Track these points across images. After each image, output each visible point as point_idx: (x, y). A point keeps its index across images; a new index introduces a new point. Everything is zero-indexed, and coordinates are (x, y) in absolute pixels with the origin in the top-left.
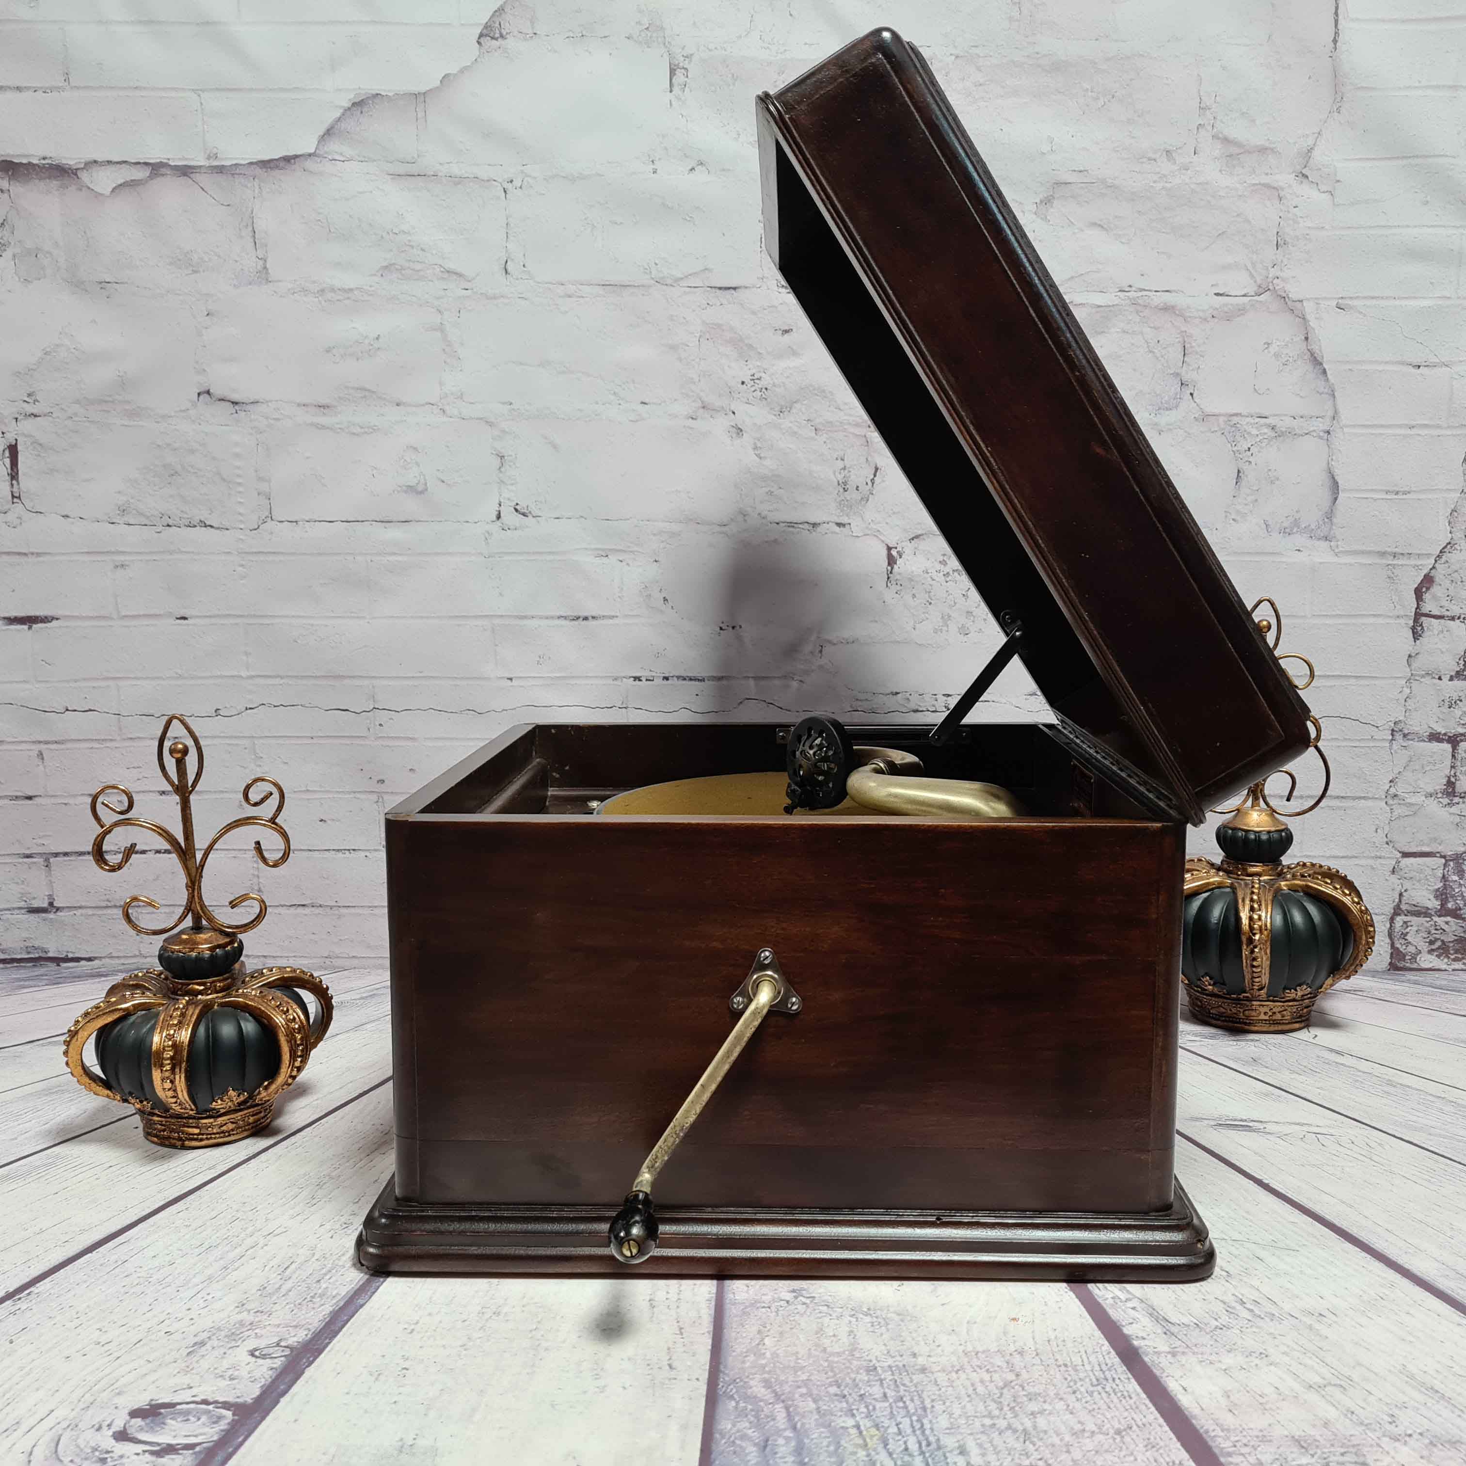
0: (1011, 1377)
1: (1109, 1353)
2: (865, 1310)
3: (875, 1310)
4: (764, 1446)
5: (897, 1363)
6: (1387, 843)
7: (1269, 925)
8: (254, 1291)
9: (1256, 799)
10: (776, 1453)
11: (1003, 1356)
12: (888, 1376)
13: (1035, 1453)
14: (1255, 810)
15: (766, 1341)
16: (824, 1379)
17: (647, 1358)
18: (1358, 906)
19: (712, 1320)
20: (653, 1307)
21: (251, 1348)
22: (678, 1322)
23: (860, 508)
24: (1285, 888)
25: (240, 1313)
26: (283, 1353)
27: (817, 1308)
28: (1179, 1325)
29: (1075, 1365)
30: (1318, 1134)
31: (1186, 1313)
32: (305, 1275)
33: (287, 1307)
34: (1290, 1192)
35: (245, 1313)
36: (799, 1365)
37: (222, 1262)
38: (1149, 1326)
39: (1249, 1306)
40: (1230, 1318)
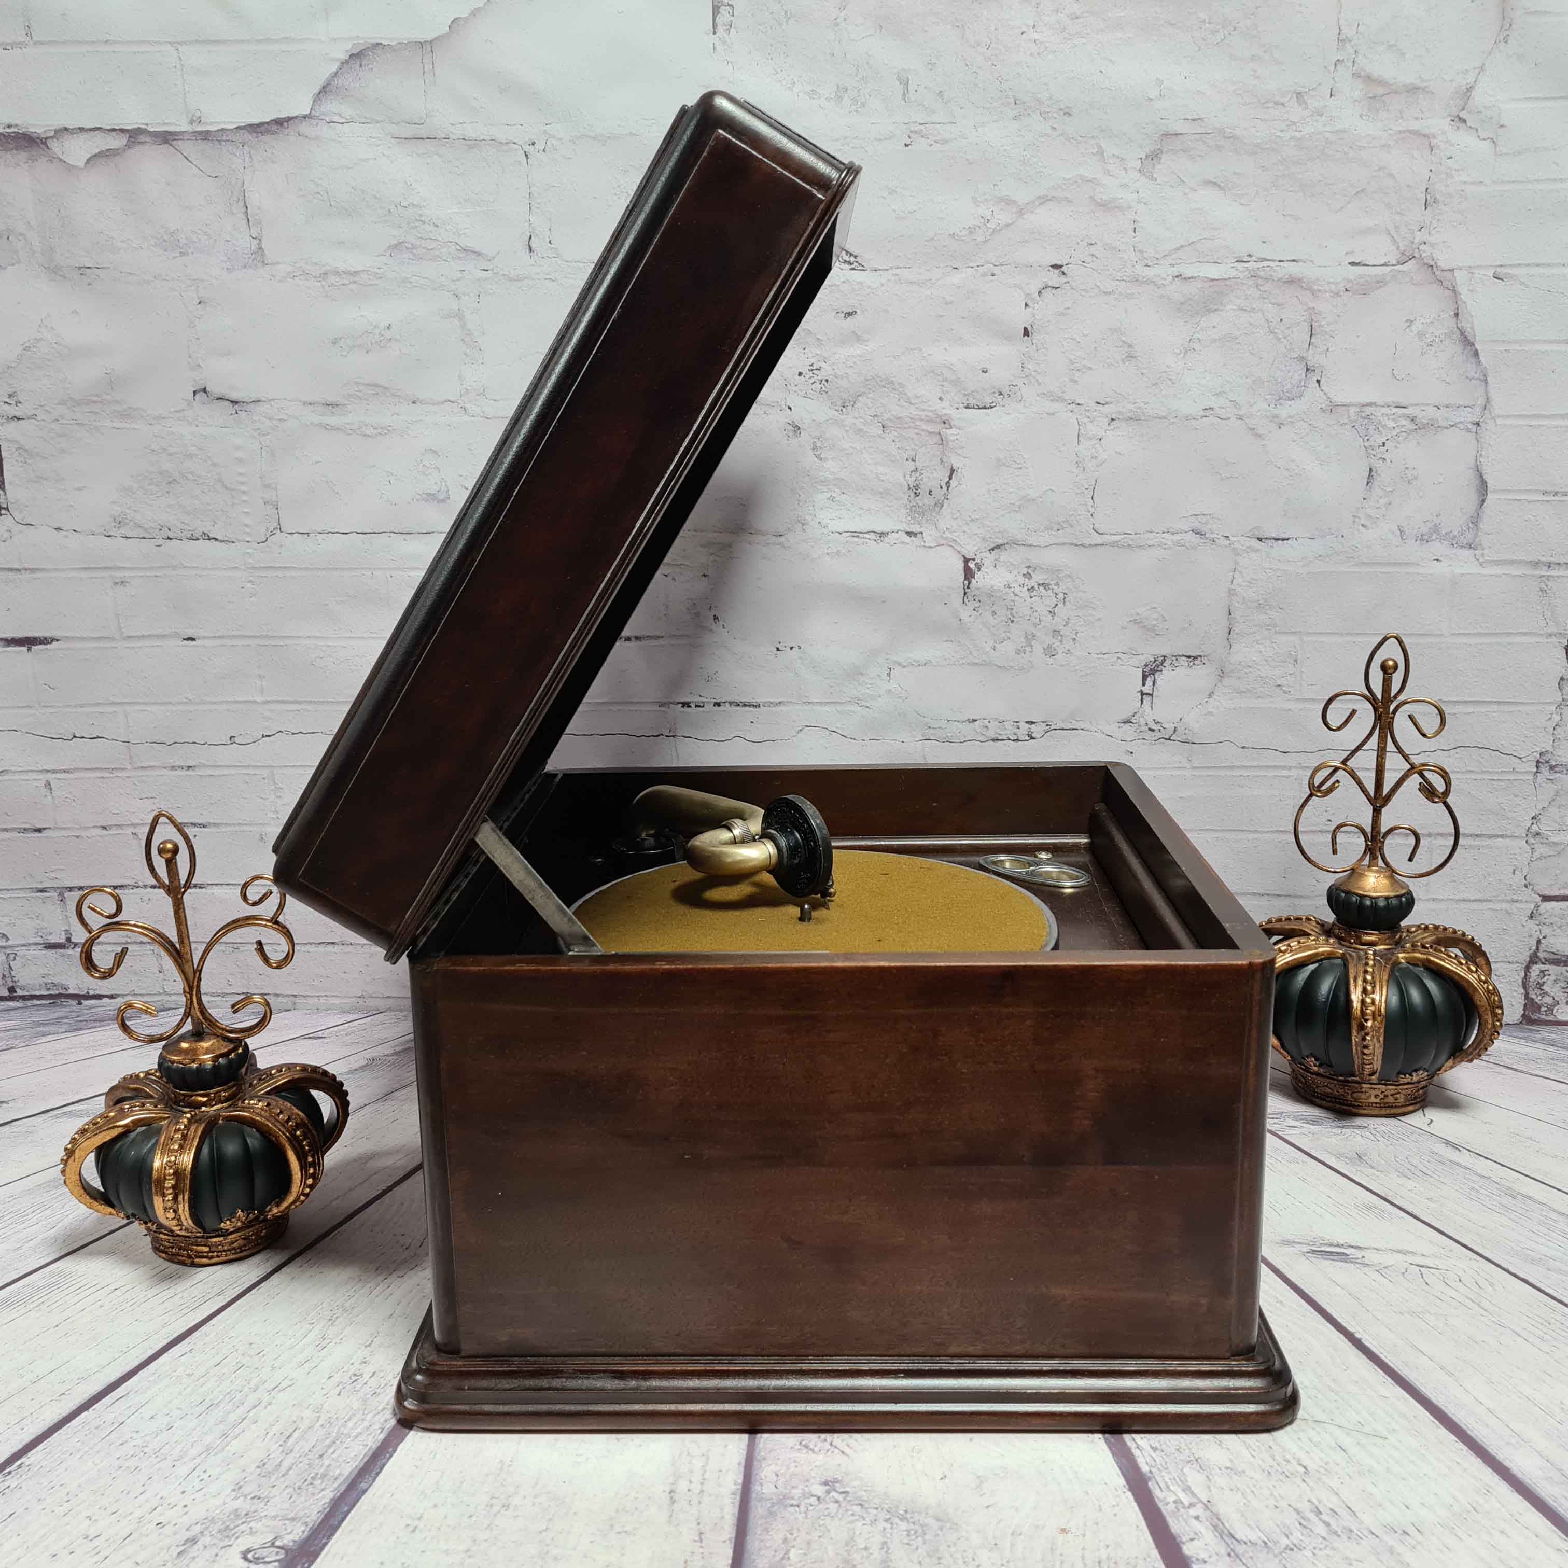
2: (902, 1512)
3: (912, 1511)
6: (1526, 886)
7: (1383, 1010)
8: (253, 1468)
9: (1374, 858)
14: (1373, 872)
15: (792, 1553)
18: (1485, 986)
19: (735, 1522)
20: (673, 1501)
21: (244, 1548)
22: (699, 1524)
23: (934, 514)
24: (1403, 961)
25: (236, 1498)
26: (278, 1558)
27: (849, 1508)
28: (1245, 1543)
30: (1422, 1266)
31: (1254, 1526)
32: (307, 1446)
33: (287, 1492)
34: (1384, 1352)
35: (242, 1499)
37: (222, 1427)
38: (1212, 1543)
39: (1325, 1517)
40: (1302, 1535)
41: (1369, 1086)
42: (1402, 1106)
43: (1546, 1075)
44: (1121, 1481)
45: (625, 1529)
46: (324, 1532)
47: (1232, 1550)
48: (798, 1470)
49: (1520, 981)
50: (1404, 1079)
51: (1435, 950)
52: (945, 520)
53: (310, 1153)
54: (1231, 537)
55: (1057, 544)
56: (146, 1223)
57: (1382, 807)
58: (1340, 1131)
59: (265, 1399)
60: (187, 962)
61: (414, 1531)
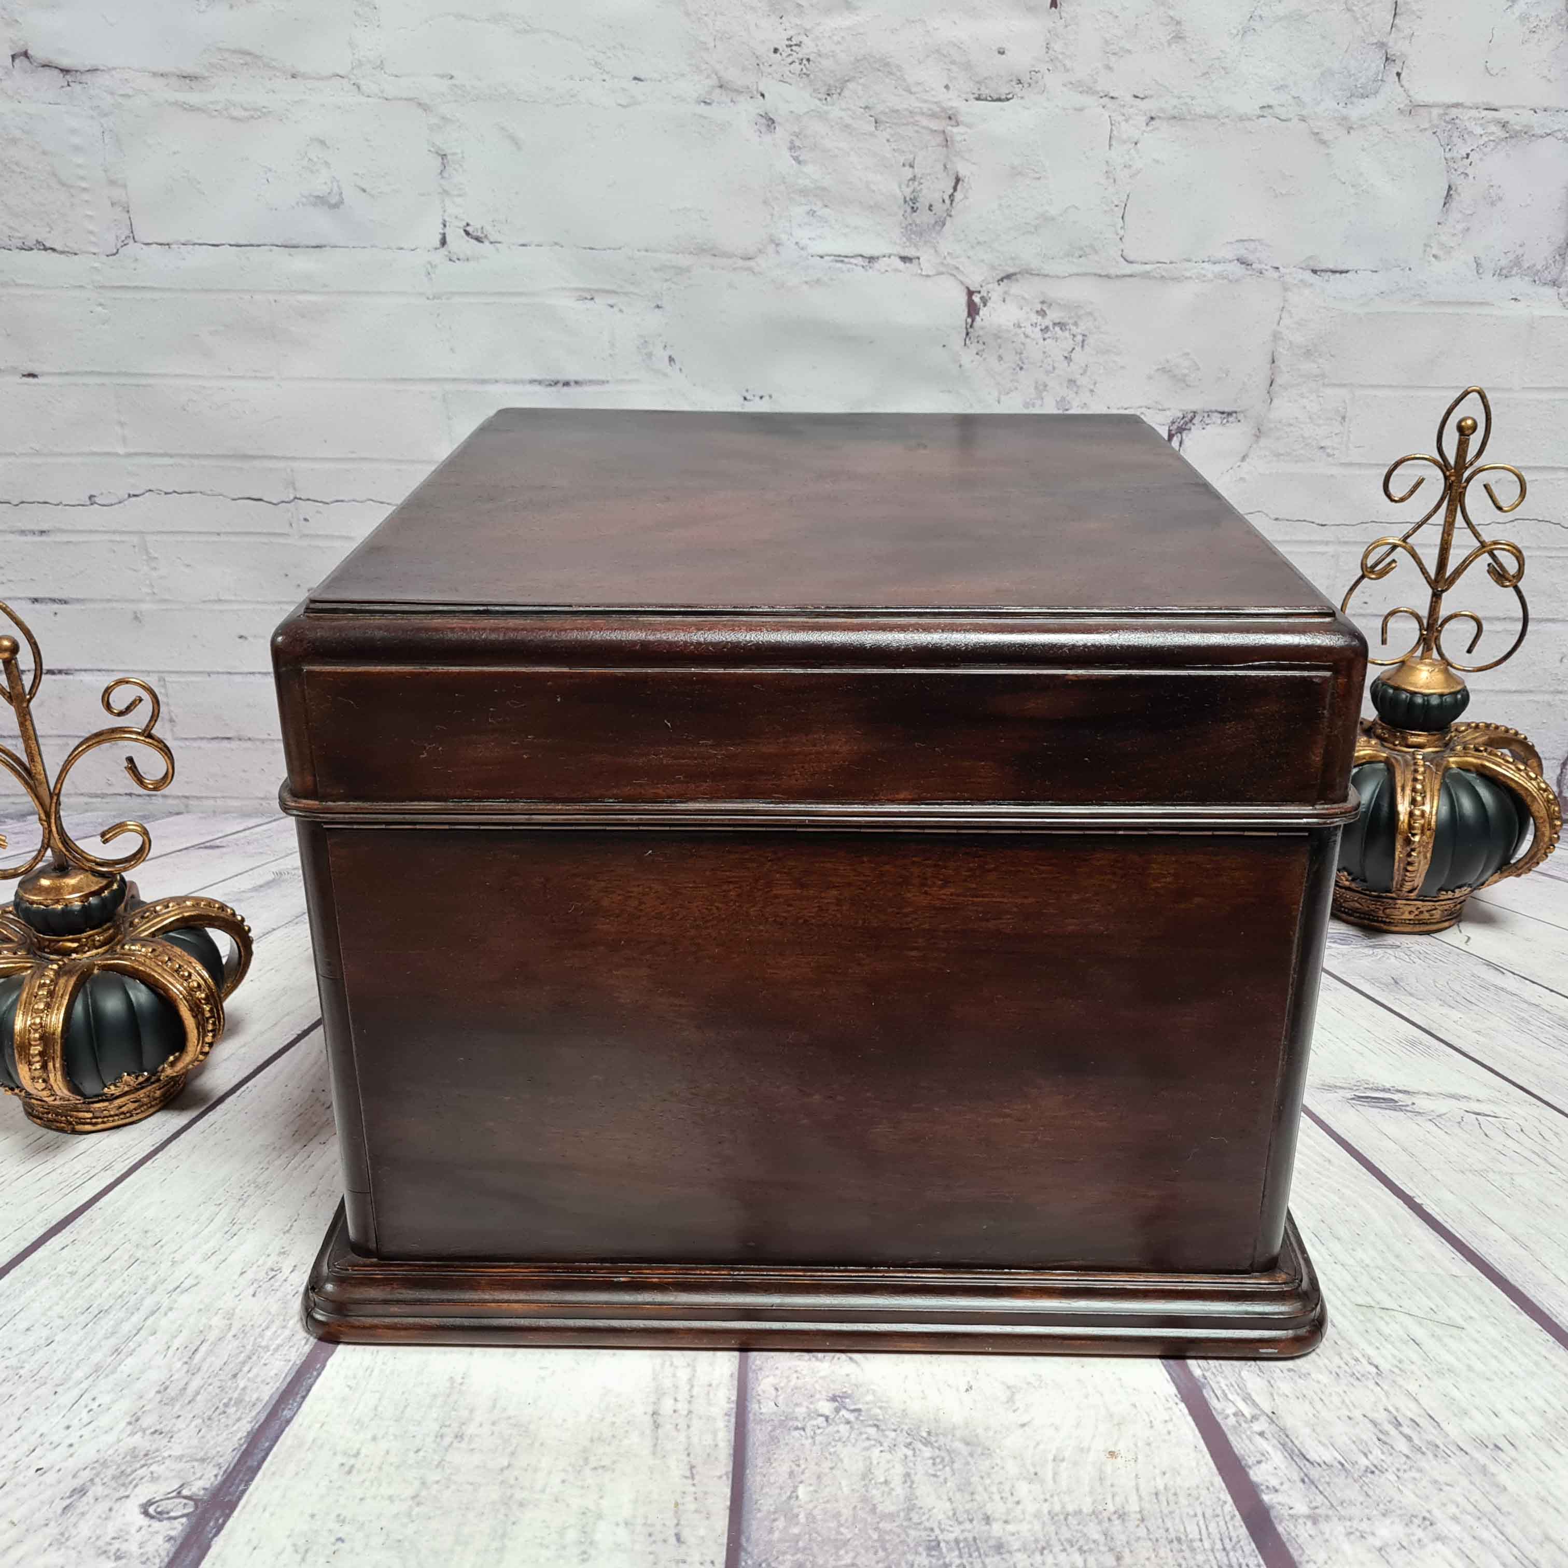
1: (1233, 1517)
2: (925, 1434)
3: (937, 1435)
5: (966, 1534)
7: (1433, 823)
8: (152, 1393)
9: (1428, 649)
11: (1099, 1523)
12: (953, 1557)
14: (1426, 665)
15: (801, 1491)
17: (649, 1522)
18: (1545, 795)
19: (732, 1452)
20: (657, 1426)
21: (144, 1500)
22: (689, 1455)
23: (934, 235)
24: (1453, 766)
25: (133, 1434)
26: (186, 1511)
27: (863, 1430)
28: (1319, 1465)
29: (1191, 1541)
30: (1478, 1114)
31: (1327, 1442)
32: (219, 1363)
33: (194, 1424)
34: (1449, 1220)
35: (140, 1434)
36: (842, 1537)
37: (113, 1341)
38: (1283, 1467)
39: (1406, 1430)
40: (1383, 1453)
41: (1404, 902)
42: (1437, 922)
44: (1173, 1390)
45: (603, 1464)
46: (241, 1476)
47: (1306, 1475)
48: (800, 1382)
49: (1555, 778)
50: (1444, 895)
51: (1490, 753)
52: (947, 244)
53: (207, 1008)
54: (1281, 269)
55: (1078, 275)
56: (12, 1089)
57: (1443, 591)
58: (1371, 952)
59: (166, 1303)
60: (41, 783)
61: (349, 1472)
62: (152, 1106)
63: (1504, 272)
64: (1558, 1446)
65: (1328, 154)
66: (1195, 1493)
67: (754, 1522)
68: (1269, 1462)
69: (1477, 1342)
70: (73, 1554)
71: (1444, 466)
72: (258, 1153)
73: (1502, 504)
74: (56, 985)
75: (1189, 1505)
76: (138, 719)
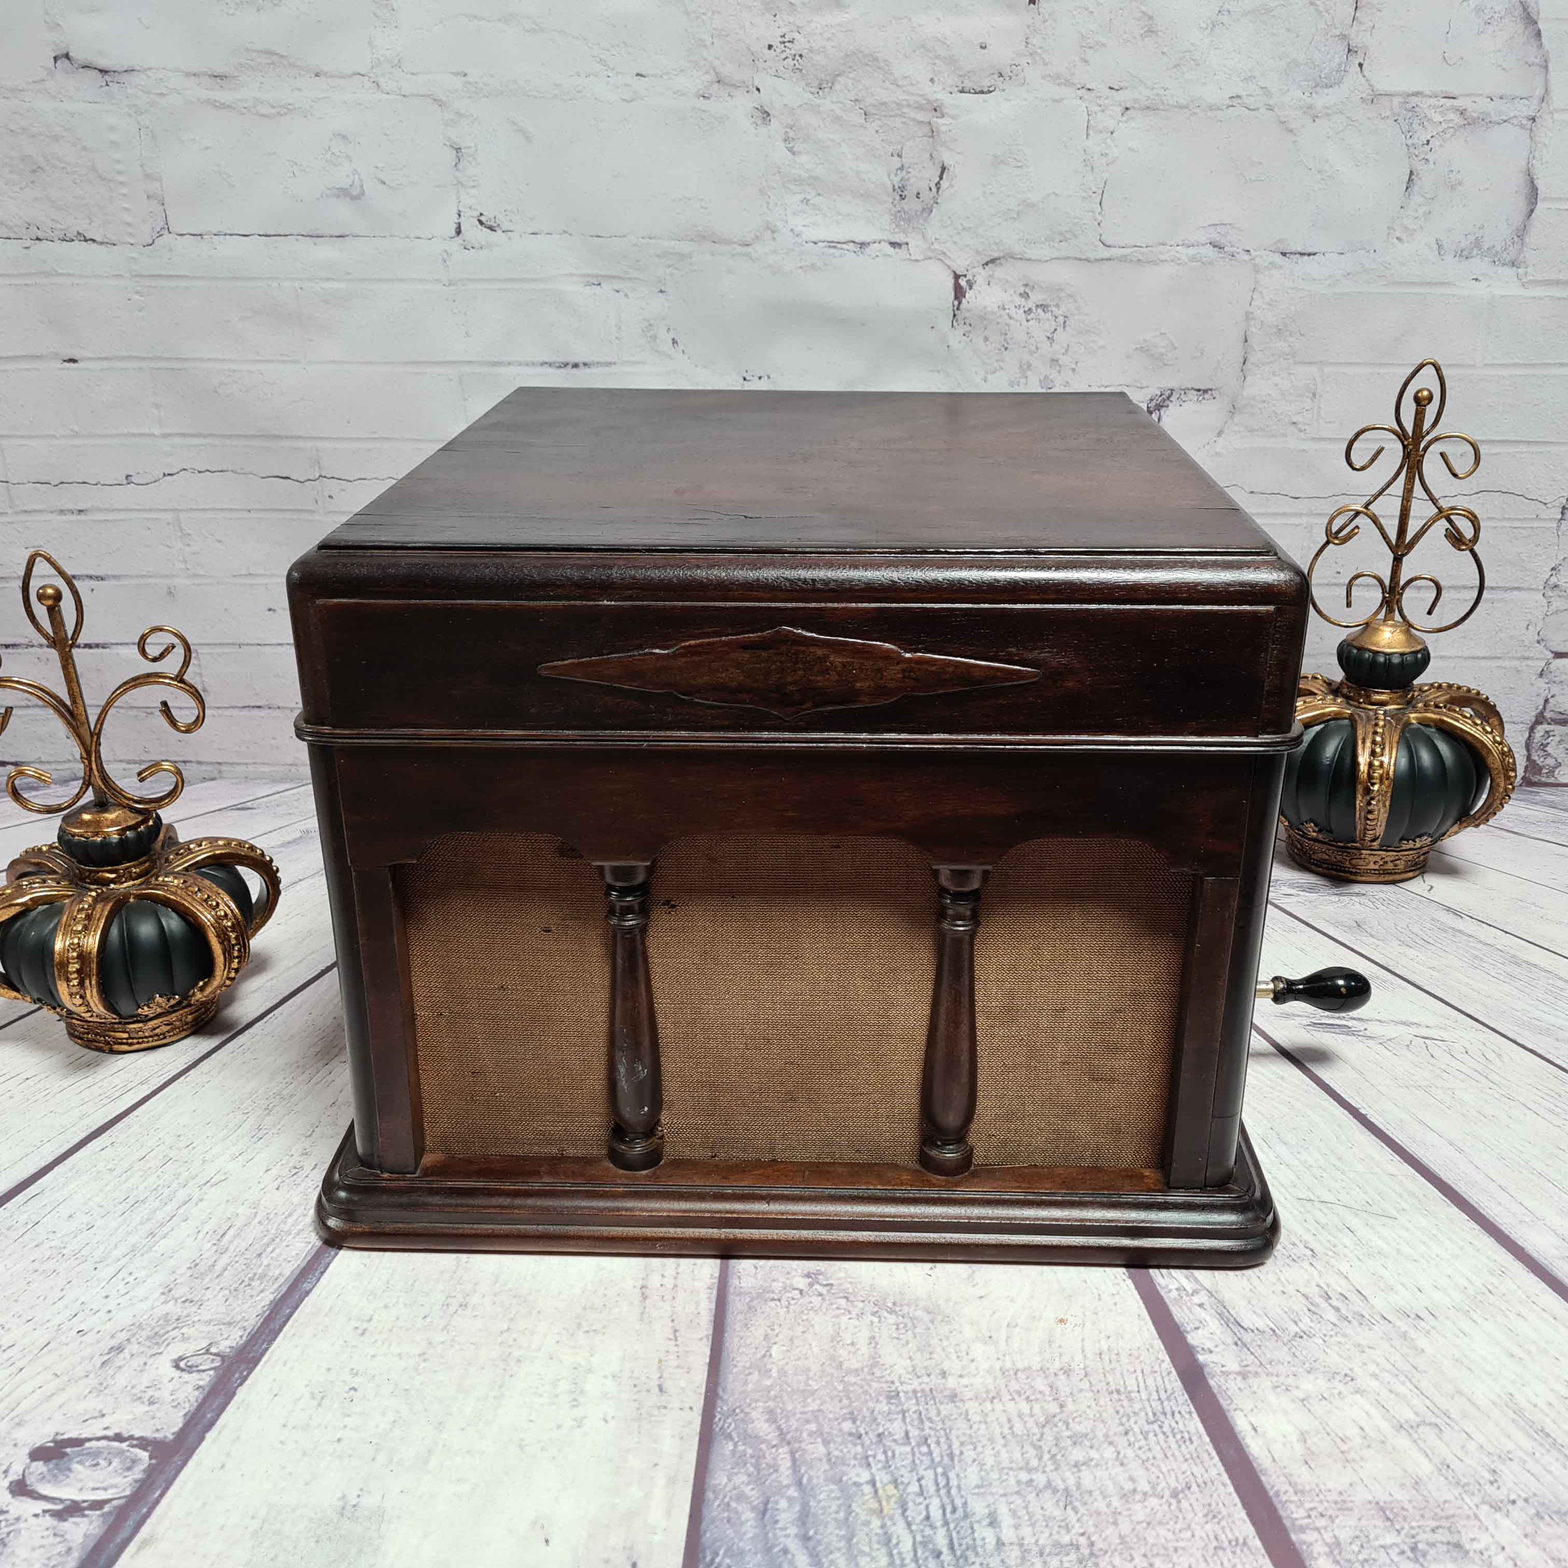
0: (1053, 1408)
1: (1169, 1373)
2: (890, 1305)
3: (901, 1304)
4: (764, 1511)
5: (923, 1386)
6: (1538, 642)
7: (1391, 773)
8: (183, 1270)
9: (1390, 611)
10: (777, 1522)
11: (1046, 1377)
12: (911, 1405)
13: (1078, 1525)
14: (1388, 626)
15: (774, 1350)
16: (837, 1410)
17: (635, 1375)
18: (1500, 748)
19: (713, 1319)
20: (645, 1297)
21: (176, 1357)
22: (672, 1321)
23: (922, 222)
24: (1414, 722)
25: (166, 1302)
26: (213, 1365)
27: (834, 1301)
28: (1253, 1331)
29: (1130, 1392)
30: (1427, 1038)
31: (1261, 1313)
32: (244, 1245)
33: (221, 1294)
34: (1391, 1128)
35: (172, 1302)
36: (810, 1388)
37: (148, 1226)
38: (1218, 1332)
39: (1335, 1303)
40: (1312, 1321)
41: (1369, 852)
42: (1402, 873)
43: (1547, 838)
45: (594, 1328)
46: (263, 1337)
47: (1240, 1339)
49: (1524, 742)
50: (1406, 845)
51: (1449, 710)
52: (934, 228)
53: (233, 935)
54: (1252, 251)
55: (1058, 258)
56: (54, 1008)
57: (1403, 555)
58: (1337, 899)
59: (197, 1195)
60: (82, 724)
61: (363, 1334)
62: (184, 1030)
63: (1465, 253)
64: (1475, 1317)
65: (1295, 142)
66: (1135, 1353)
67: (730, 1376)
68: (1206, 1329)
69: (1407, 1230)
70: (111, 1400)
71: (1402, 435)
72: (283, 1070)
73: (1458, 472)
74: (93, 910)
75: (1130, 1363)
76: (170, 666)
